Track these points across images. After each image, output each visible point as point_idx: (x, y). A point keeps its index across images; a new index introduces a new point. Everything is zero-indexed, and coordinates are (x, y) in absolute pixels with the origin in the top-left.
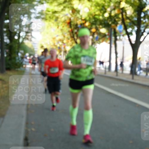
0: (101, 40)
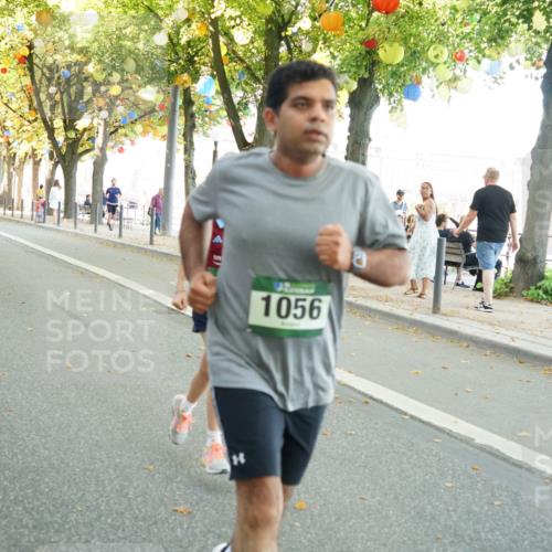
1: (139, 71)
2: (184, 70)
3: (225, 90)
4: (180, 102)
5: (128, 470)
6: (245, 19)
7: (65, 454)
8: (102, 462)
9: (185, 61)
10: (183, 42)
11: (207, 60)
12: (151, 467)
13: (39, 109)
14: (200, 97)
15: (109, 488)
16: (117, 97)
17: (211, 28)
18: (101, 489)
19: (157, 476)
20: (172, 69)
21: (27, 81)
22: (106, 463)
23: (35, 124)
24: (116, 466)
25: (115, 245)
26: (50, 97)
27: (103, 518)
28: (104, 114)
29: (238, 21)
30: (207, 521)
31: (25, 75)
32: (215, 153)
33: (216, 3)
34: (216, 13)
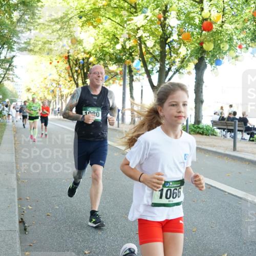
0: (111, 81)
1: (111, 60)
2: (128, 58)
3: (145, 65)
4: (127, 71)
5: (117, 218)
6: (151, 37)
9: (129, 55)
11: (137, 54)
13: (73, 76)
14: (135, 69)
15: (110, 225)
17: (139, 42)
20: (124, 58)
21: (67, 66)
22: (108, 215)
23: (71, 82)
24: (112, 216)
26: (77, 71)
29: (148, 38)
31: (67, 63)
32: (142, 90)
33: (139, 31)
34: (139, 35)
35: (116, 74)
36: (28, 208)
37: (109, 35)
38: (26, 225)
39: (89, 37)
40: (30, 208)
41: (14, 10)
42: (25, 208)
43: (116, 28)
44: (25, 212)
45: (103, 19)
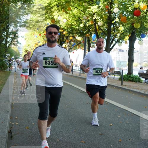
1: (77, 33)
2: (88, 33)
4: (87, 40)
6: (101, 19)
7: (55, 127)
8: (64, 129)
9: (88, 30)
10: (87, 26)
11: (93, 30)
12: (76, 131)
14: (92, 39)
16: (71, 40)
17: (94, 22)
18: (63, 136)
19: (77, 133)
20: (85, 32)
24: (67, 130)
25: (71, 76)
27: (63, 144)
28: (68, 44)
29: (99, 20)
30: (89, 145)
33: (94, 15)
34: (94, 18)
35: (81, 43)
36: (16, 124)
37: (76, 18)
38: (12, 134)
39: (63, 19)
40: (17, 123)
41: (19, 2)
42: (13, 124)
43: (80, 14)
44: (14, 126)
45: (72, 8)
